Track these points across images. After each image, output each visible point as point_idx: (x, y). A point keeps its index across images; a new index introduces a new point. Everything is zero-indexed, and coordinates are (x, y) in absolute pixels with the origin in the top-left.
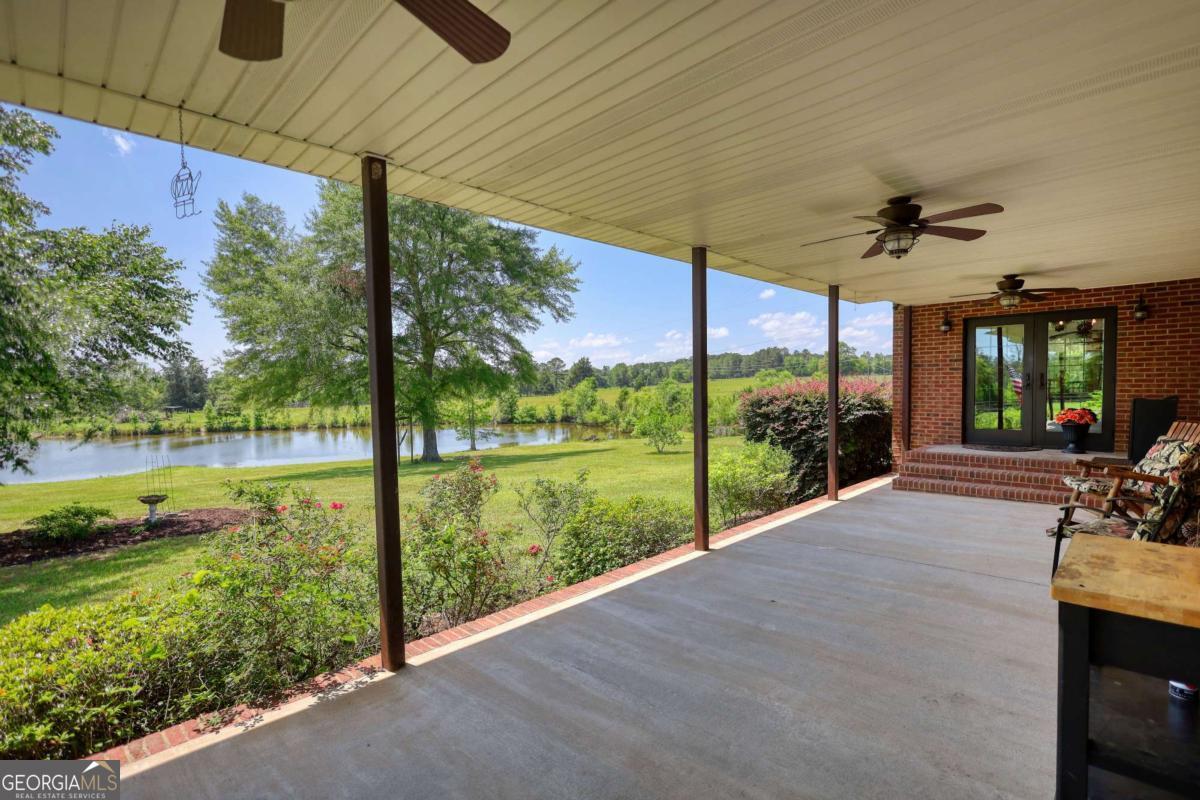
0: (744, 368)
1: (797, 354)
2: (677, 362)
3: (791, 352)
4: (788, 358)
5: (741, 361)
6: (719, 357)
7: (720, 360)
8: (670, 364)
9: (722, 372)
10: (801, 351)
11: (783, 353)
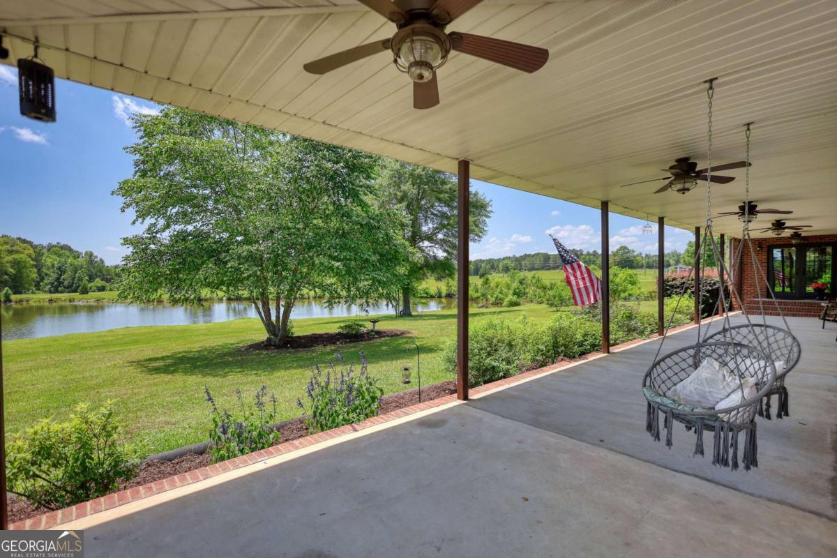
0: (551, 263)
1: (588, 254)
2: (504, 259)
3: (585, 252)
4: (583, 257)
5: (549, 258)
6: (534, 255)
7: (534, 258)
8: (499, 260)
9: (536, 266)
10: (591, 252)
11: (579, 253)
